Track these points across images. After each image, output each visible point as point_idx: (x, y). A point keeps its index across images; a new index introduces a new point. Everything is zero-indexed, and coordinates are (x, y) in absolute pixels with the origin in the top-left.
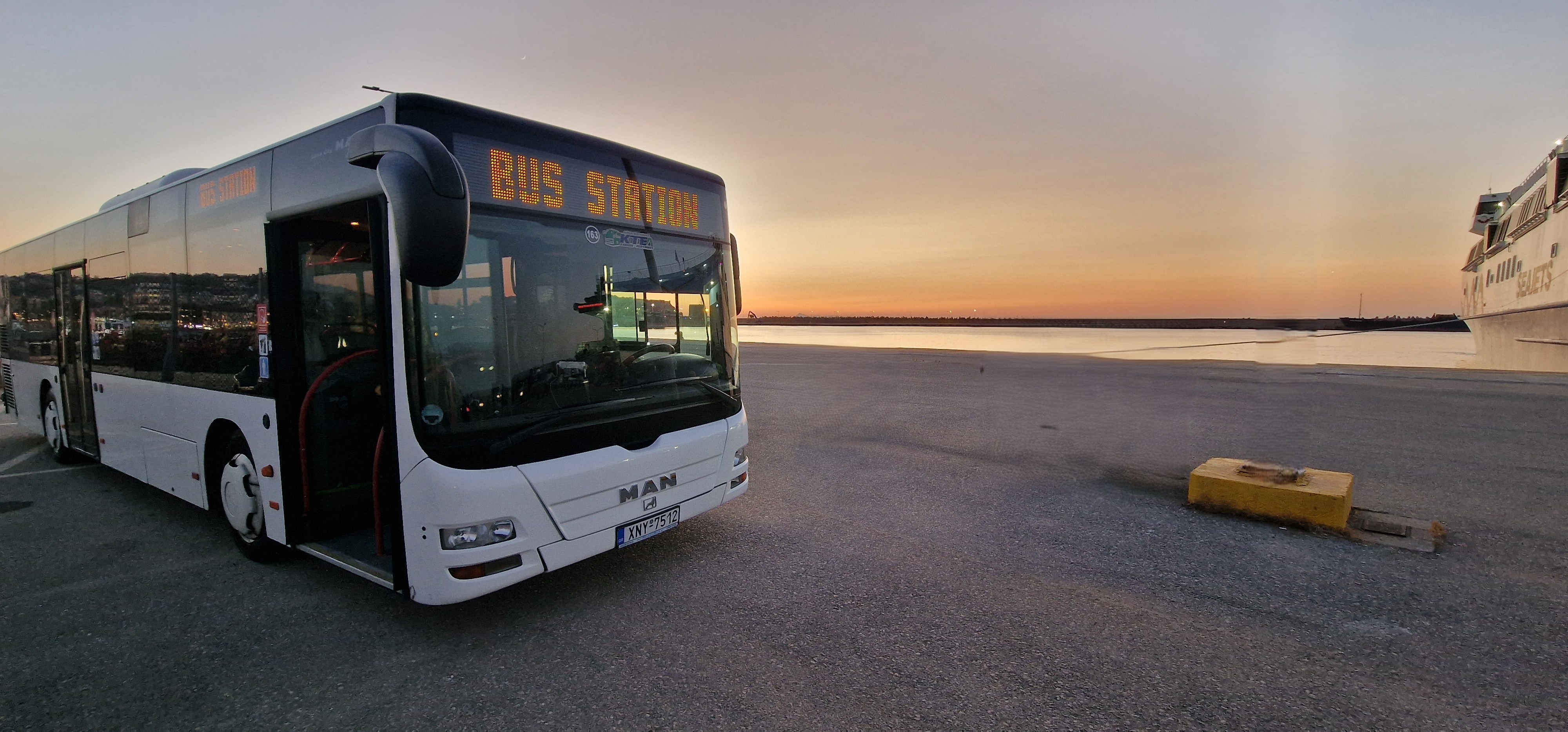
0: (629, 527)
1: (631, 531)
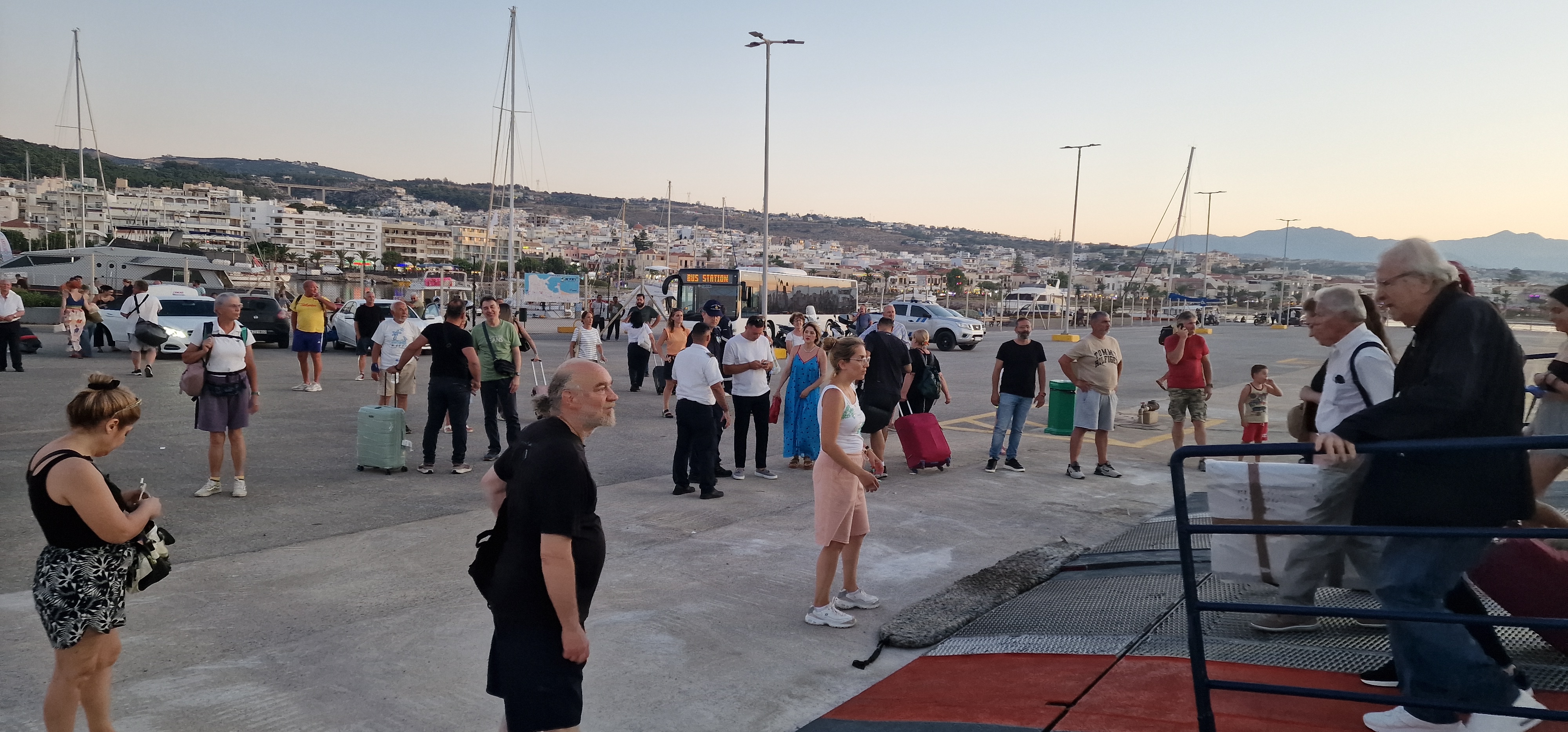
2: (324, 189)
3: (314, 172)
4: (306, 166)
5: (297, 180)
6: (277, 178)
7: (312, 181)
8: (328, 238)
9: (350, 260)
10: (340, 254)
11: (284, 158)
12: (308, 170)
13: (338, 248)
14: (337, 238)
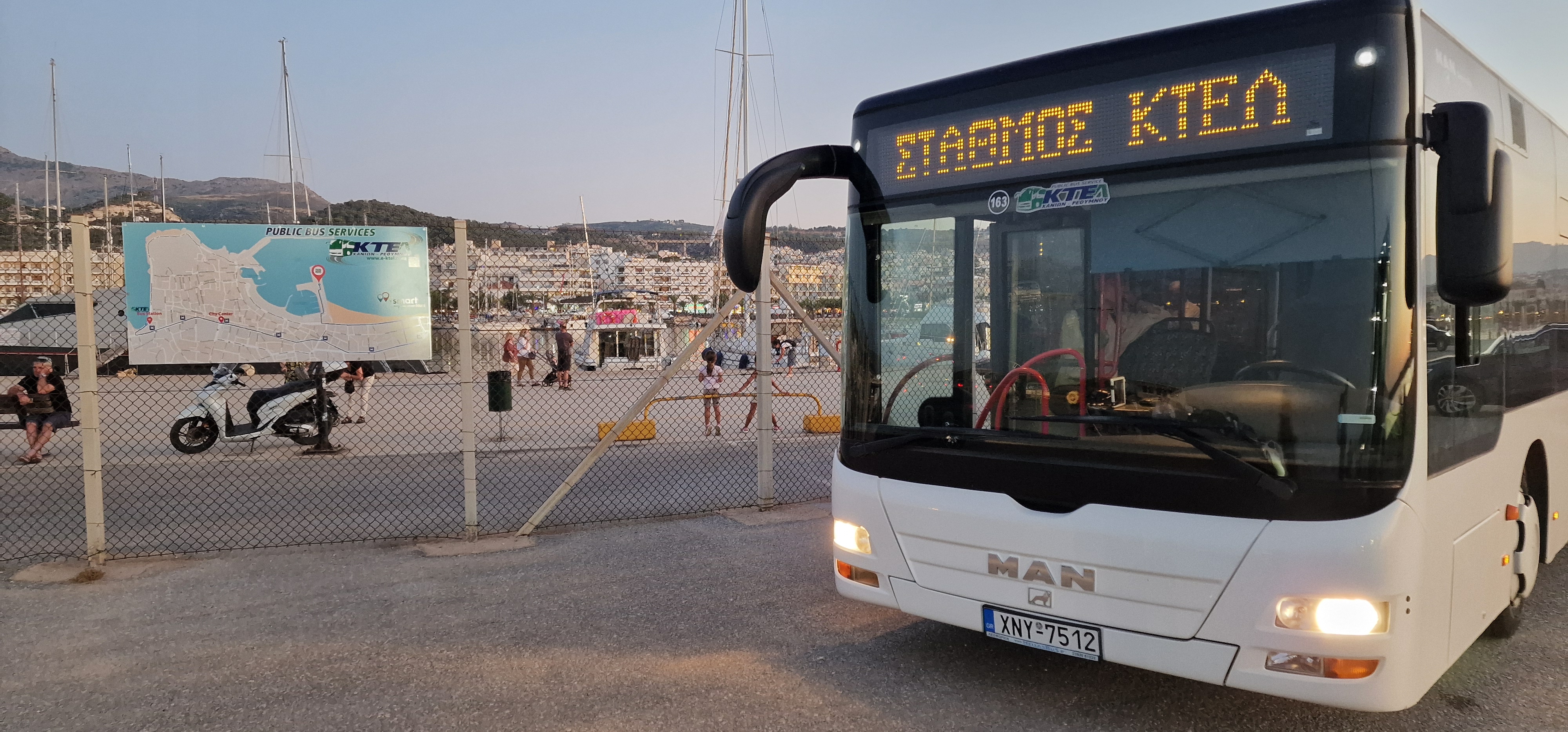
0: (1003, 614)
1: (1005, 622)
2: (685, 242)
3: (680, 229)
4: (674, 224)
5: (665, 235)
6: (648, 235)
7: (675, 236)
8: (665, 284)
9: (683, 304)
10: (674, 299)
11: (656, 219)
12: (675, 227)
13: (672, 293)
14: (673, 285)
